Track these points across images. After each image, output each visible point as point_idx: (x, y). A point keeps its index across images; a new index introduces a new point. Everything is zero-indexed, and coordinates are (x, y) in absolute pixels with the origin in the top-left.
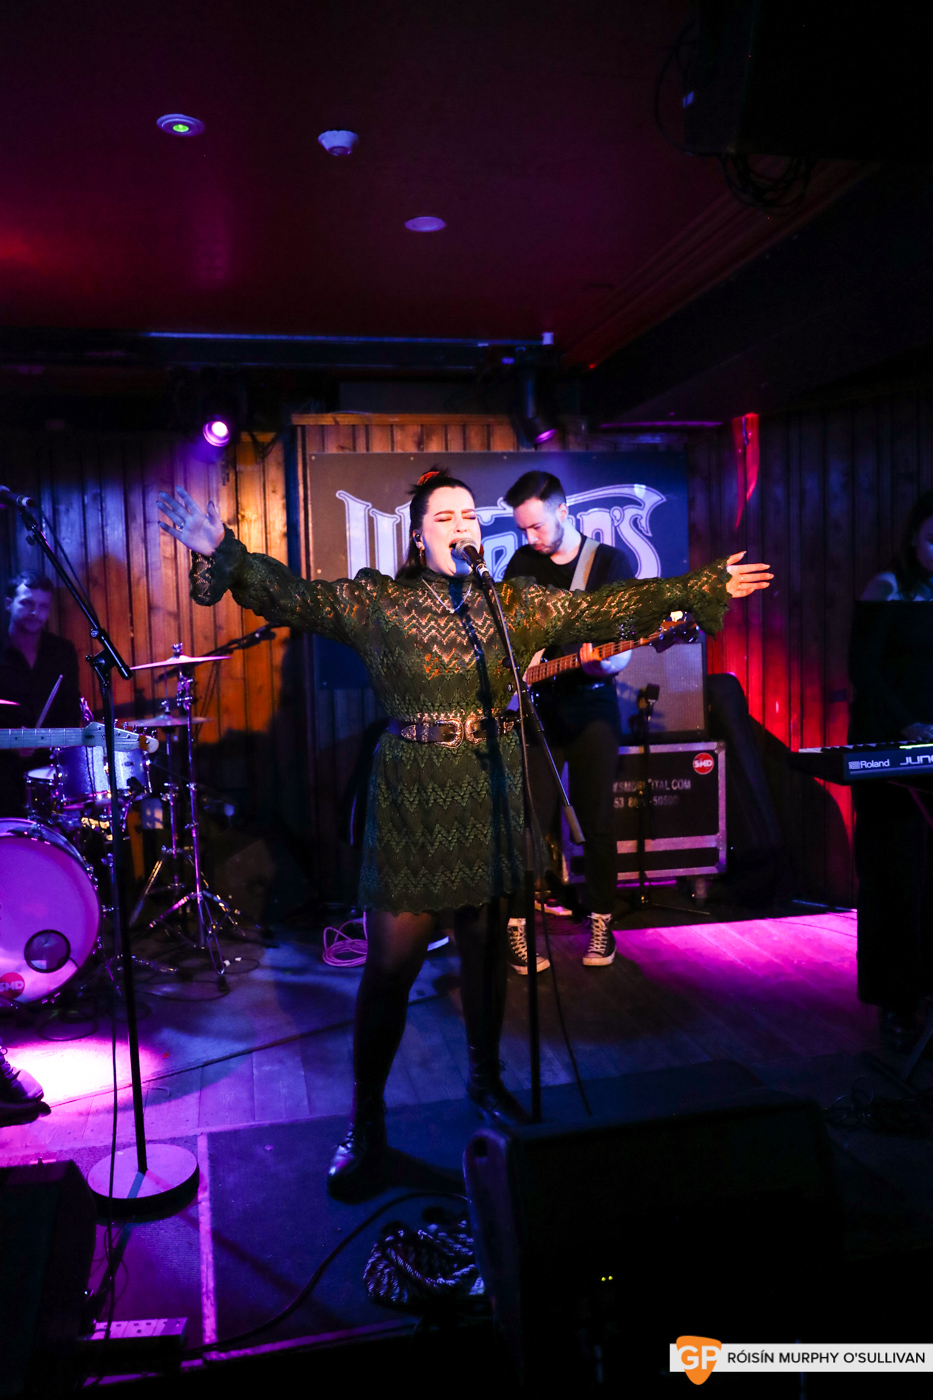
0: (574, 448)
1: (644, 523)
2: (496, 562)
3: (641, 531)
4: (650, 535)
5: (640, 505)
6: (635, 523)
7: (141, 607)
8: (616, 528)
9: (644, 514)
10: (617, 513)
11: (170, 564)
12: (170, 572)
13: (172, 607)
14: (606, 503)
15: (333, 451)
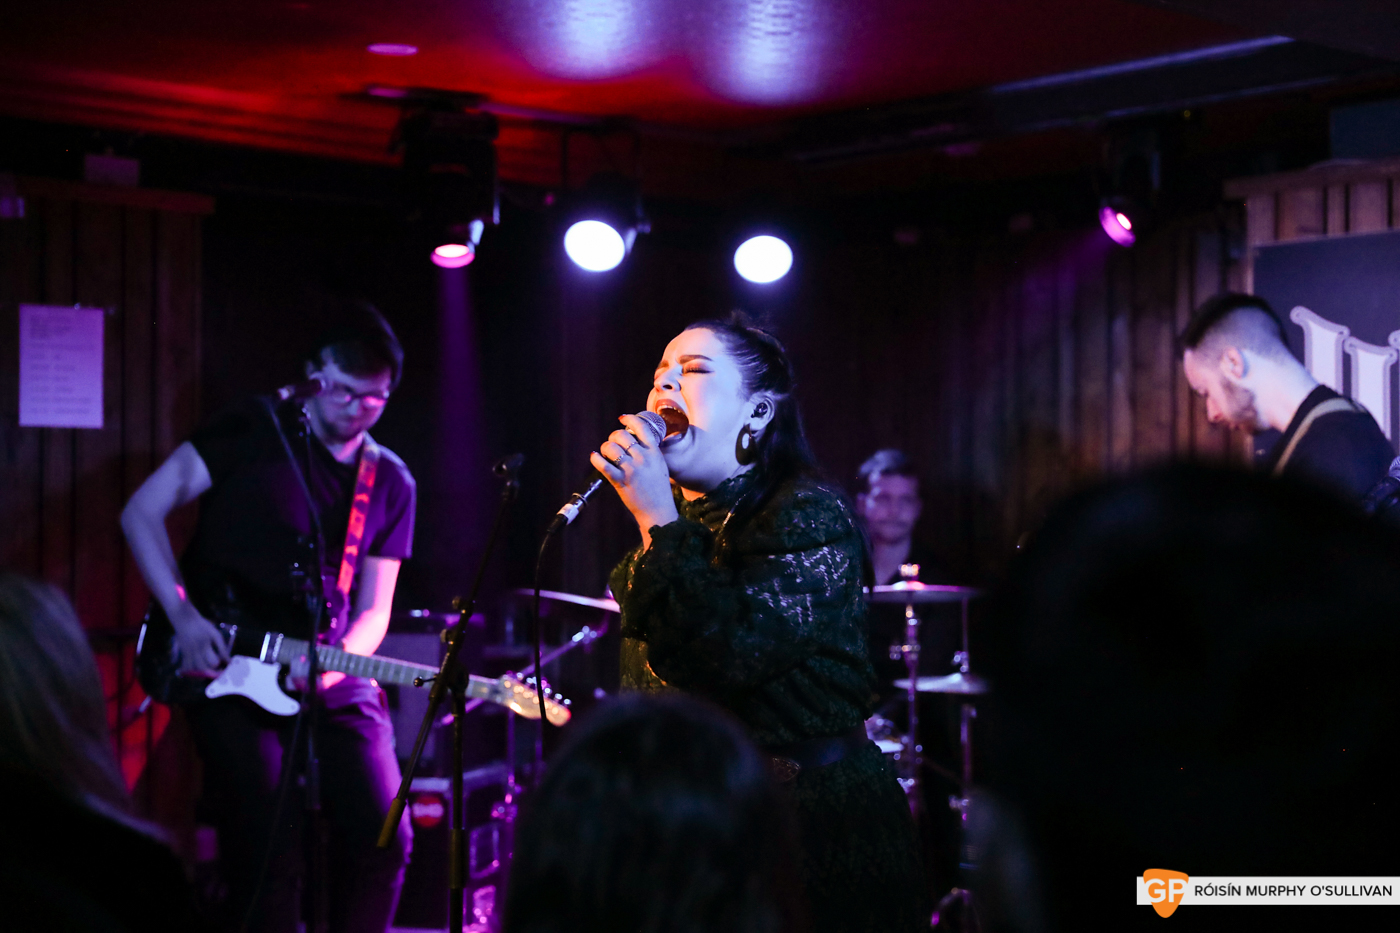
15: (1290, 237)
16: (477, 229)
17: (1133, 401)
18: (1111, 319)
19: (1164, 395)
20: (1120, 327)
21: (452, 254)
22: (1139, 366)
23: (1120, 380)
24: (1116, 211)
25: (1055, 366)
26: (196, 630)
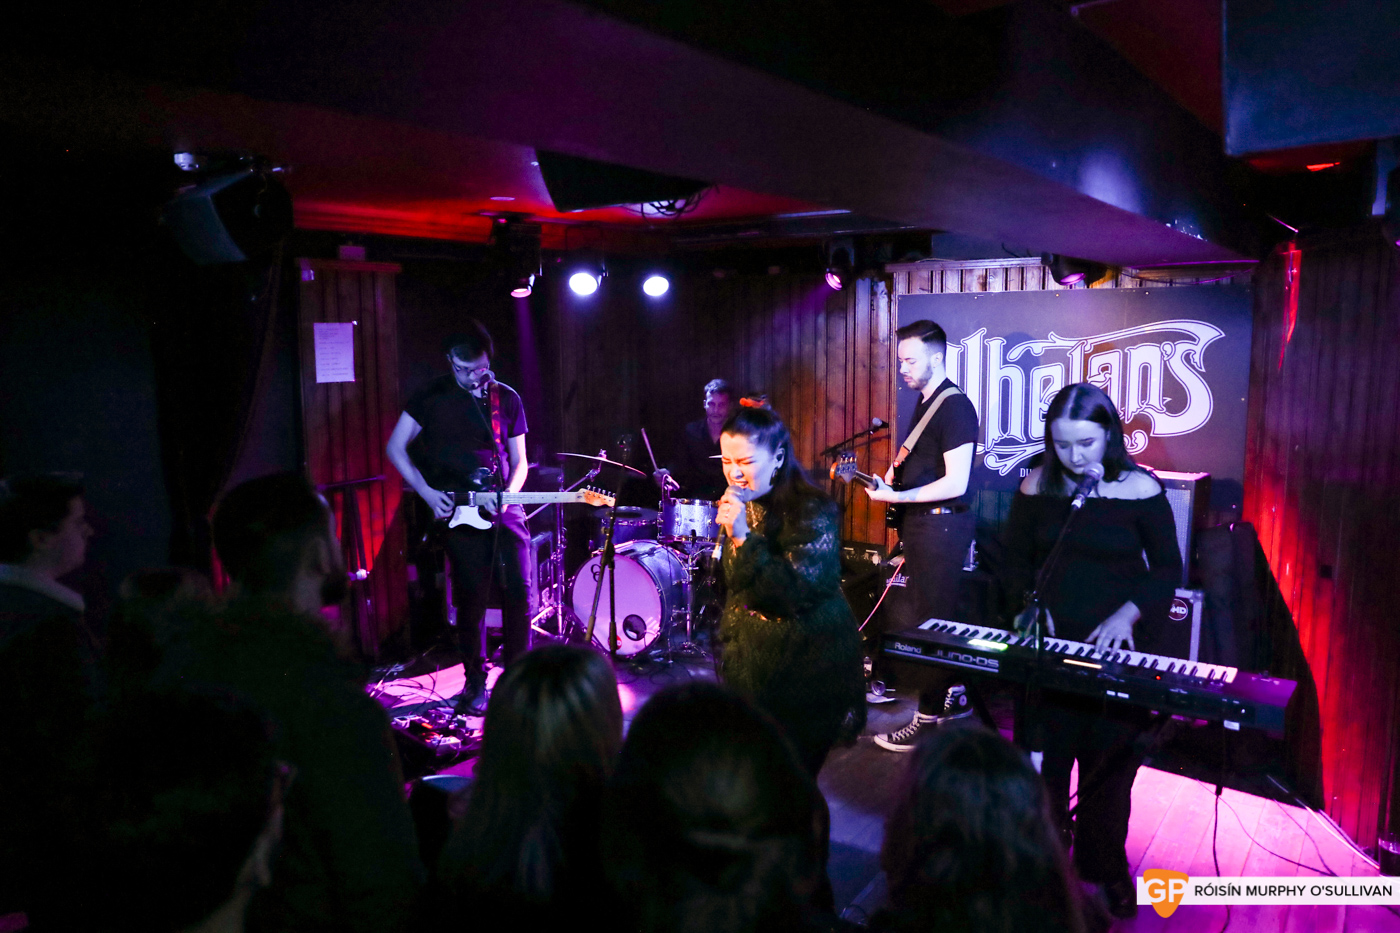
0: (1128, 284)
1: (1197, 358)
2: (1044, 389)
3: (1194, 368)
4: (1203, 370)
5: (1194, 340)
6: (1187, 358)
7: (821, 401)
8: (1165, 362)
9: (1198, 349)
10: (1168, 348)
11: (842, 371)
12: (841, 376)
13: (841, 401)
14: (1158, 338)
15: (916, 292)
16: (532, 279)
17: (826, 354)
18: (817, 314)
19: (841, 353)
20: (821, 320)
21: (521, 293)
22: (828, 339)
23: (821, 343)
24: (833, 274)
25: (790, 334)
26: (432, 496)
